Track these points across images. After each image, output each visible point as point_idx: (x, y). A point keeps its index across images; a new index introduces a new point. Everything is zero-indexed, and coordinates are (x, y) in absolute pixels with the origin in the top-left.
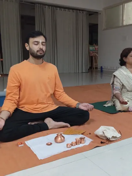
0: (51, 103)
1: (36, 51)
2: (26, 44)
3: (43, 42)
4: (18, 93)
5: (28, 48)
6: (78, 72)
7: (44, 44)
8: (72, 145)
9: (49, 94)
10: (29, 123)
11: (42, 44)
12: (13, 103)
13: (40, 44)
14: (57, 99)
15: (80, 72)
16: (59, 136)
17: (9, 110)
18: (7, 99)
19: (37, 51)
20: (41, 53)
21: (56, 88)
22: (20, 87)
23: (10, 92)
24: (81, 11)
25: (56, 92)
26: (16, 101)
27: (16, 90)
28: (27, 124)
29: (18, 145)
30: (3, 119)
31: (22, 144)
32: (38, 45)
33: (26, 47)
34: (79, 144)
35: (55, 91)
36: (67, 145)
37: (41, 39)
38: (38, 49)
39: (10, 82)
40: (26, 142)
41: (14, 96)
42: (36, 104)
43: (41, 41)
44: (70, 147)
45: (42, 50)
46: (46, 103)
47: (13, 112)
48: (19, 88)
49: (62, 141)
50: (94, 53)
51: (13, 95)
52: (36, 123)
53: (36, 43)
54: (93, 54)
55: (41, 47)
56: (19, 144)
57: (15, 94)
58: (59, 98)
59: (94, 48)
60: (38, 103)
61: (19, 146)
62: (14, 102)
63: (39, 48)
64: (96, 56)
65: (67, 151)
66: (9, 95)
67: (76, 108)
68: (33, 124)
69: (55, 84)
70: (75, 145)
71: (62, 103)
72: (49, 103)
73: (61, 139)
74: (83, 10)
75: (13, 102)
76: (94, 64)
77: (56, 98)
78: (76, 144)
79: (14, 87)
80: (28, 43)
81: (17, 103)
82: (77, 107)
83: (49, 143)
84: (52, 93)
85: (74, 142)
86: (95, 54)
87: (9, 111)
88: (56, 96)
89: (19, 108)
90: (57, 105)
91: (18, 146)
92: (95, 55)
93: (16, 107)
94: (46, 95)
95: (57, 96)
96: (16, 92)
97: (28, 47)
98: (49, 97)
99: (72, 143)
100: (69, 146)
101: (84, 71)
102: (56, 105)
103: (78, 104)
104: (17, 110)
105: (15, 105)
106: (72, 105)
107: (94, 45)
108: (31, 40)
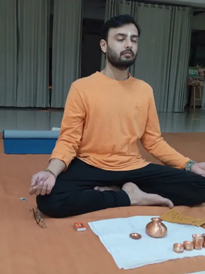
0: (136, 155)
1: (118, 53)
2: (103, 42)
3: (134, 36)
4: (80, 130)
5: (104, 49)
6: (165, 111)
7: (135, 39)
8: (185, 248)
9: (134, 139)
10: (96, 188)
11: (132, 40)
12: (70, 148)
13: (129, 38)
14: (146, 149)
15: (168, 111)
16: (156, 224)
17: (63, 159)
18: (61, 139)
19: (122, 53)
20: (128, 57)
21: (148, 128)
22: (84, 120)
23: (68, 127)
24: (181, 8)
25: (147, 137)
26: (76, 145)
27: (78, 126)
28: (93, 188)
29: (75, 228)
30: (54, 175)
31: (82, 226)
32: (124, 41)
33: (102, 47)
34: (200, 249)
35: (145, 133)
36: (175, 246)
37: (129, 30)
38: (124, 49)
39: (70, 109)
40: (89, 223)
41: (73, 135)
42: (110, 154)
43: (129, 34)
44: (181, 252)
45: (131, 50)
46: (127, 154)
47: (70, 164)
48: (83, 122)
49: (162, 235)
50: (195, 80)
51: (72, 133)
52: (108, 189)
53: (121, 38)
54: (193, 82)
55: (130, 44)
56: (77, 225)
57: (75, 132)
58: (151, 148)
59: (197, 71)
60: (113, 153)
61: (79, 230)
62: (73, 146)
63: (125, 47)
64: (199, 85)
65: (175, 260)
66: (65, 133)
67: (185, 169)
68: (102, 189)
69: (148, 121)
70: (190, 250)
71: (157, 158)
72: (132, 154)
73: (160, 230)
74: (184, 6)
75: (71, 145)
76: (195, 99)
77: (146, 146)
78: (194, 248)
79: (74, 118)
80: (106, 39)
81: (78, 148)
82: (188, 169)
83: (136, 235)
84: (140, 137)
85: (189, 243)
86: (198, 81)
87: (63, 161)
88: (146, 143)
89: (79, 158)
90: (147, 161)
91: (76, 230)
92: (198, 83)
93: (75, 155)
94: (129, 140)
95: (148, 144)
96: (77, 128)
97: (106, 46)
98: (133, 143)
99: (184, 242)
100: (178, 249)
101: (176, 110)
102: (144, 160)
103: (190, 162)
104: (75, 161)
105: (74, 151)
106: (177, 163)
107: (198, 66)
108: (113, 32)
